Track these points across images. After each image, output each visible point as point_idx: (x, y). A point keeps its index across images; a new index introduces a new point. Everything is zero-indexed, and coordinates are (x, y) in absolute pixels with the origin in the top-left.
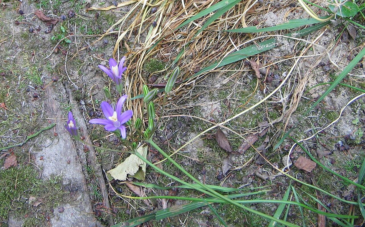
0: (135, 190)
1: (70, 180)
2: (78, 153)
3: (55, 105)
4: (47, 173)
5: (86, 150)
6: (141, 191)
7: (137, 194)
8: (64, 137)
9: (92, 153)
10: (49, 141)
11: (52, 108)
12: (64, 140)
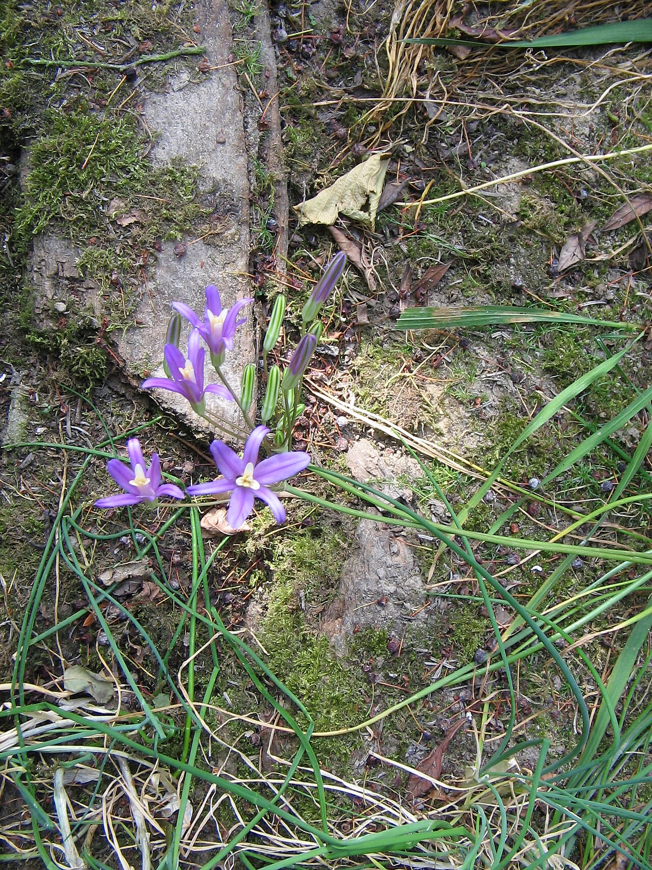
0: (348, 251)
1: (215, 186)
2: (245, 128)
4: (163, 155)
5: (263, 126)
6: (361, 255)
7: (352, 259)
8: (224, 80)
9: (275, 139)
10: (185, 77)
12: (224, 86)
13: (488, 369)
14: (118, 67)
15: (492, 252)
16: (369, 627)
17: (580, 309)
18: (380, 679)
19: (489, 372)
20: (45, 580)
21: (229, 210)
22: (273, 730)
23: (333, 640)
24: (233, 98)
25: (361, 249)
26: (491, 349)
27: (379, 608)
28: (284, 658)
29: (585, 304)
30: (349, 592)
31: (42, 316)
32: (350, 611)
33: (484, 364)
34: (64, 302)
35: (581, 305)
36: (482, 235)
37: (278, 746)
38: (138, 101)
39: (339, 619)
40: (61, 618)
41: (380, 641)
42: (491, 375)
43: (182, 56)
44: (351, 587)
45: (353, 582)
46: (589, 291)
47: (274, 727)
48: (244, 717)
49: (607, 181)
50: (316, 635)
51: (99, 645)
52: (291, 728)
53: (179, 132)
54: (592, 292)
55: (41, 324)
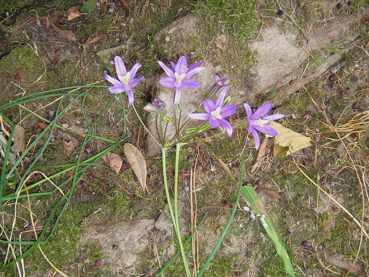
0: (261, 151)
1: (255, 75)
2: (286, 76)
3: (334, 33)
4: (255, 46)
5: (292, 83)
6: (263, 157)
7: (258, 154)
8: (302, 55)
9: (290, 91)
10: (293, 37)
11: (331, 31)
12: (299, 56)
13: (245, 240)
14: (280, 7)
15: (296, 212)
16: (100, 247)
17: (295, 267)
18: (80, 265)
19: (244, 241)
20: (50, 96)
21: (248, 87)
22: (33, 230)
23: (86, 234)
24: (296, 63)
25: (265, 156)
26: (254, 236)
27: (111, 248)
28: (68, 218)
29: (298, 268)
30: (111, 230)
31: (160, 35)
32: (103, 235)
33: (246, 237)
34: (170, 39)
35: (297, 266)
36: (302, 203)
37: (27, 236)
38: (271, 24)
39: (97, 232)
40: (37, 113)
41: (97, 256)
42: (243, 243)
43: (301, 32)
44: (114, 230)
45: (117, 229)
46: (305, 266)
47: (35, 230)
48: (31, 213)
49: (359, 246)
50: (85, 226)
51: (34, 137)
52: (38, 238)
53: (269, 48)
54: (305, 267)
55: (157, 36)
